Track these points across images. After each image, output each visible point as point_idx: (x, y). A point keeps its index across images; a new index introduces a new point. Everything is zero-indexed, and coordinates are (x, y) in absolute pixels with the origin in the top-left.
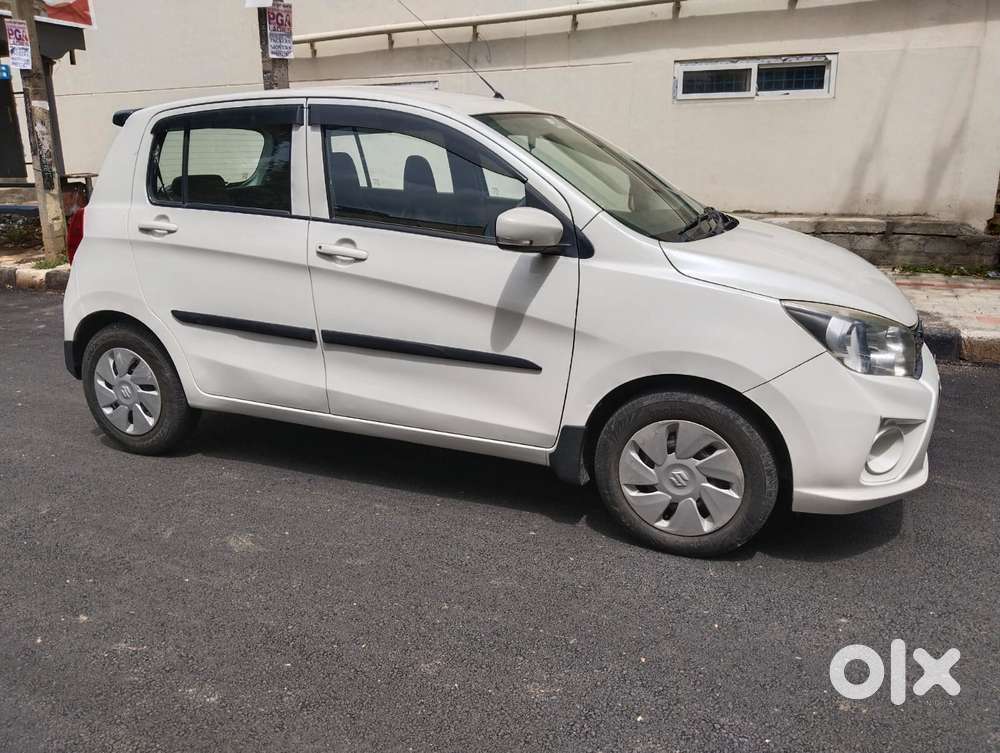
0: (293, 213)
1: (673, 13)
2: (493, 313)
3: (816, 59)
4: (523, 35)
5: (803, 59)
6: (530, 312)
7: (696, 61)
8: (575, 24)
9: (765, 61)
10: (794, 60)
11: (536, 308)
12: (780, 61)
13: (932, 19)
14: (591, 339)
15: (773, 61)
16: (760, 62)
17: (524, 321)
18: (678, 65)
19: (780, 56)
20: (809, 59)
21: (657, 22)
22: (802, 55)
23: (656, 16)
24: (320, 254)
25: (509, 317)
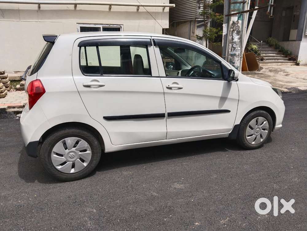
0: (153, 76)
1: (74, 8)
2: (220, 98)
3: (118, 26)
4: (17, 9)
5: (115, 26)
6: (229, 97)
7: (84, 24)
8: (39, 7)
9: (104, 25)
10: (112, 26)
11: (230, 96)
12: (108, 26)
13: (144, 18)
14: (242, 101)
15: (106, 26)
16: (103, 25)
17: (227, 99)
18: (78, 24)
19: (108, 24)
20: (116, 26)
21: (69, 10)
22: (114, 25)
23: (69, 8)
24: (167, 88)
25: (223, 99)
